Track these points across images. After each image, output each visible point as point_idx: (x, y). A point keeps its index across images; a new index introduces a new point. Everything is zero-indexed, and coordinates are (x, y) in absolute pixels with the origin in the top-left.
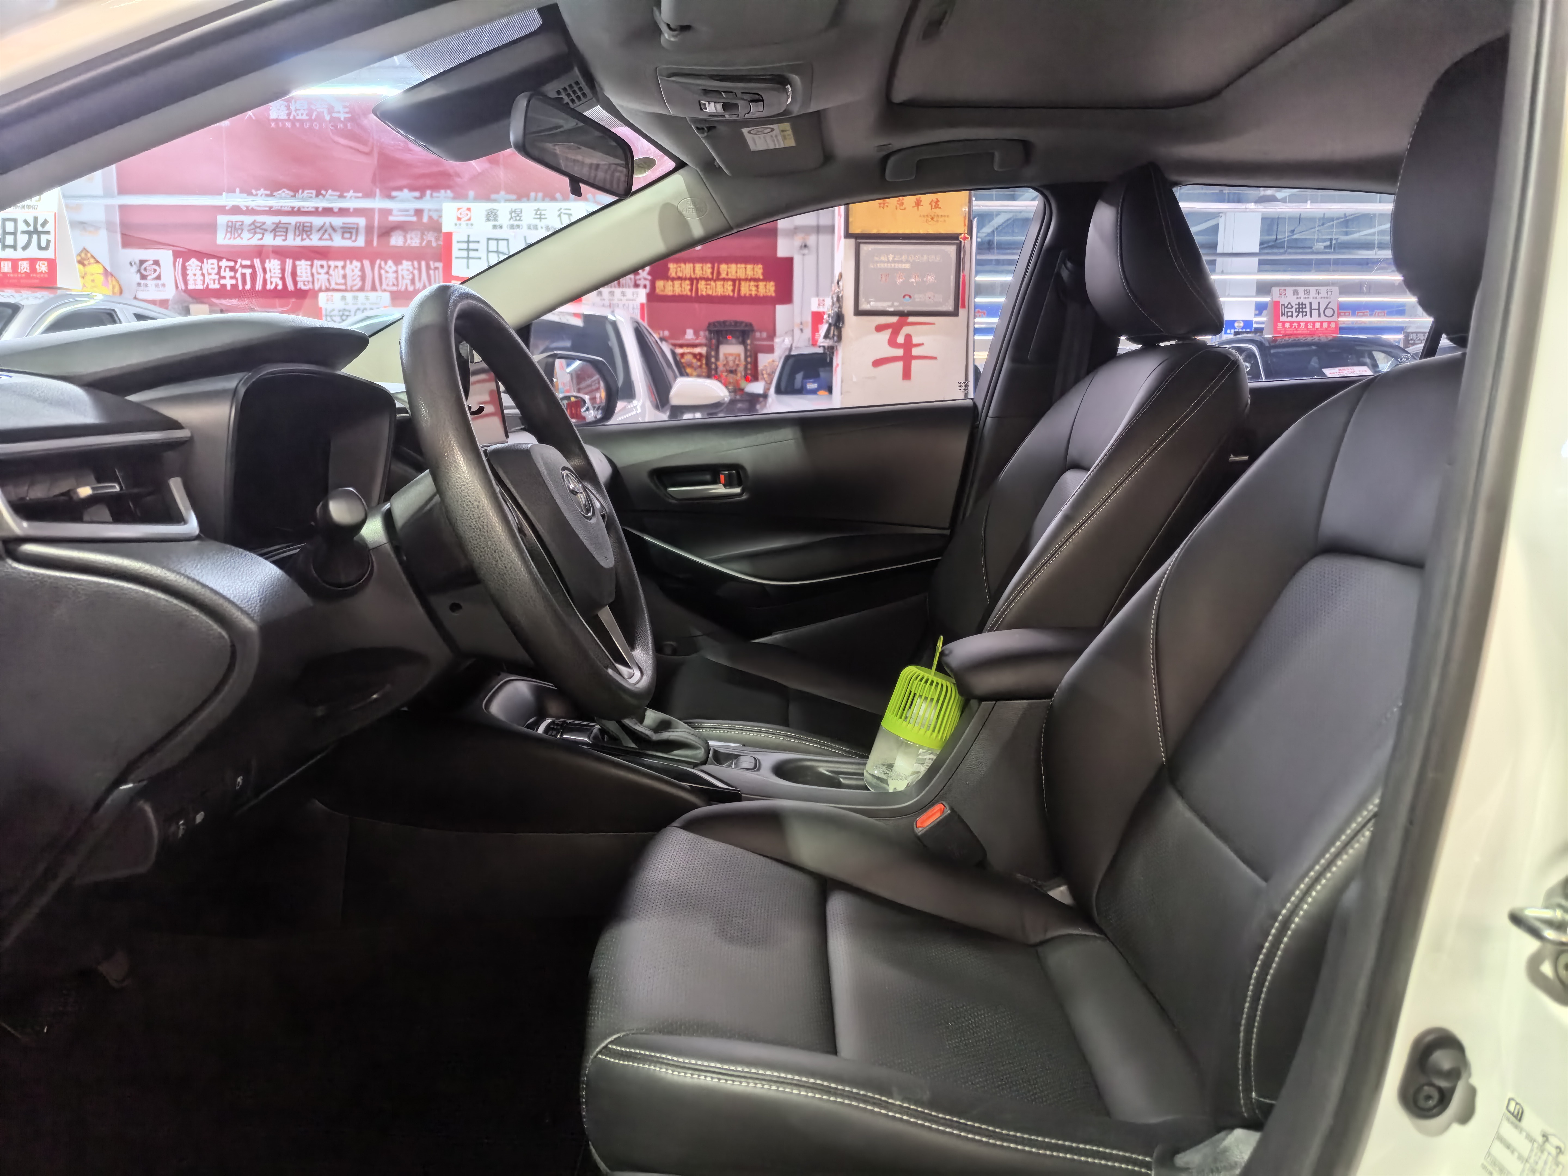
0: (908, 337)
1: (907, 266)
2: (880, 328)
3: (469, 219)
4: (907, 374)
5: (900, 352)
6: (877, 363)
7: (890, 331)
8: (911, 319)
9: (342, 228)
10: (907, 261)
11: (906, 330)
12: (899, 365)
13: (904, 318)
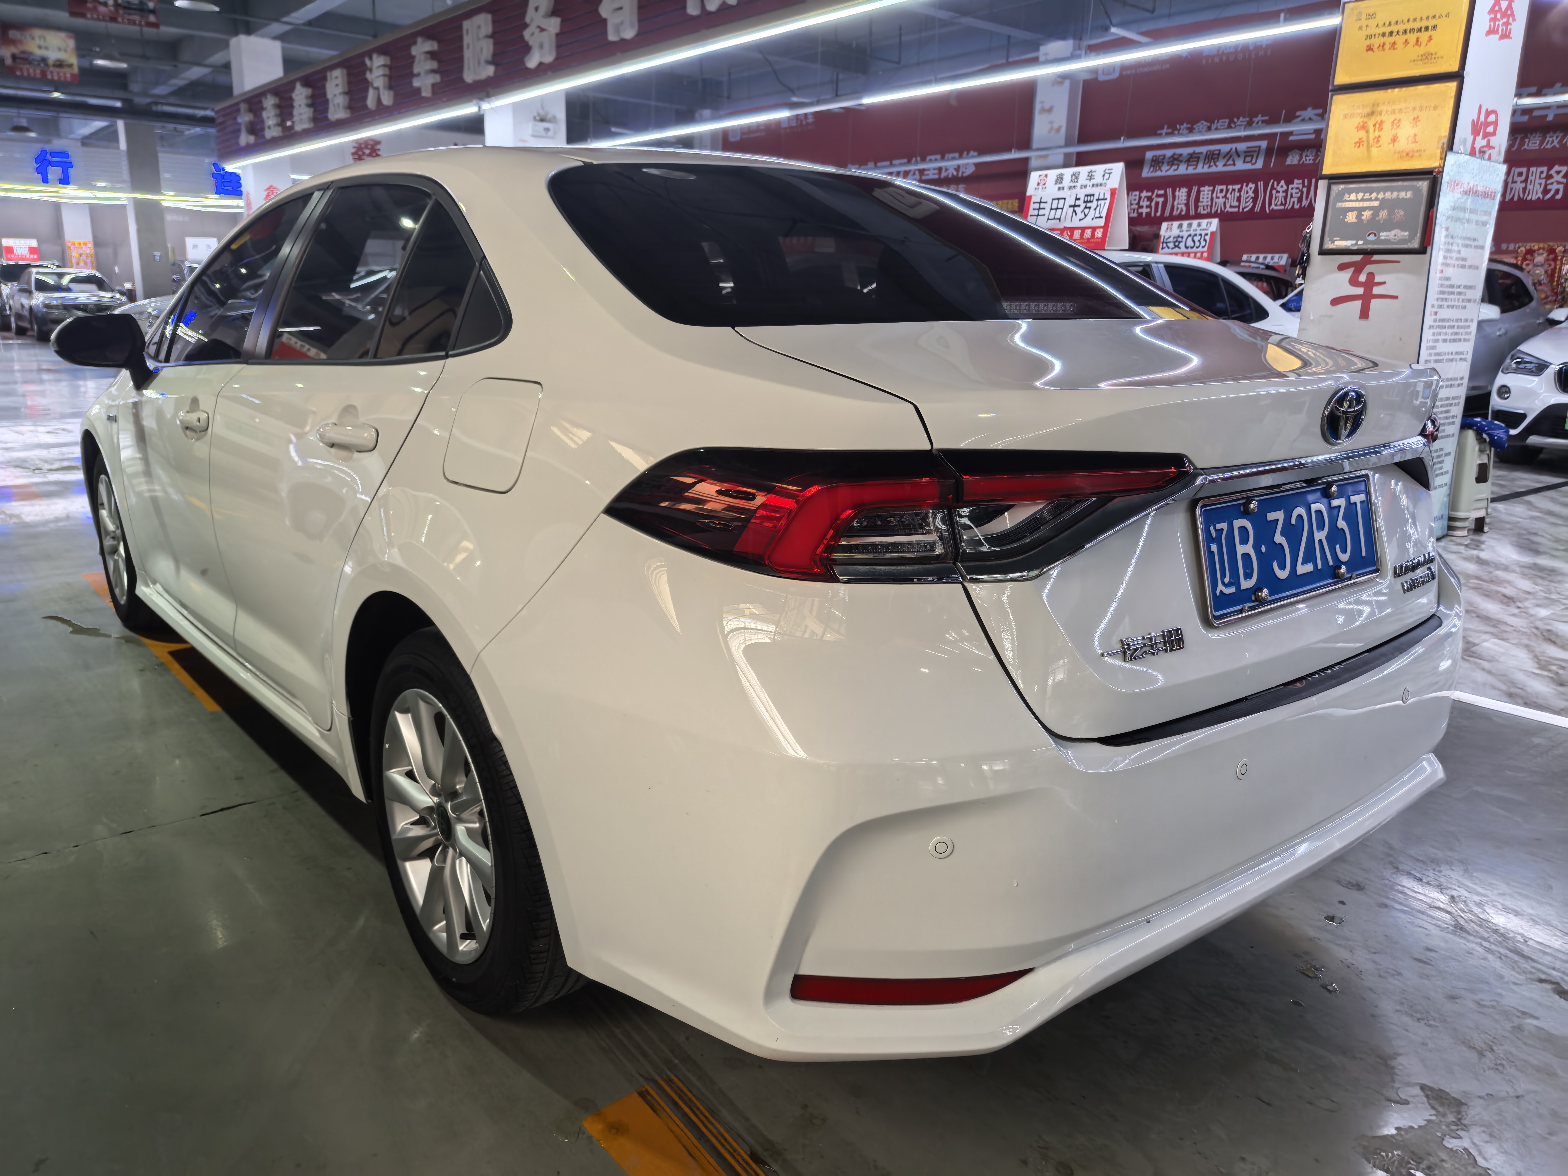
0: (1371, 275)
1: (1376, 204)
2: (1342, 267)
3: (1045, 184)
4: (1364, 314)
5: (1360, 291)
6: (1336, 302)
7: (1352, 269)
8: (1376, 257)
9: (1245, 152)
10: (1376, 199)
11: (1369, 268)
12: (1358, 304)
13: (1368, 256)
